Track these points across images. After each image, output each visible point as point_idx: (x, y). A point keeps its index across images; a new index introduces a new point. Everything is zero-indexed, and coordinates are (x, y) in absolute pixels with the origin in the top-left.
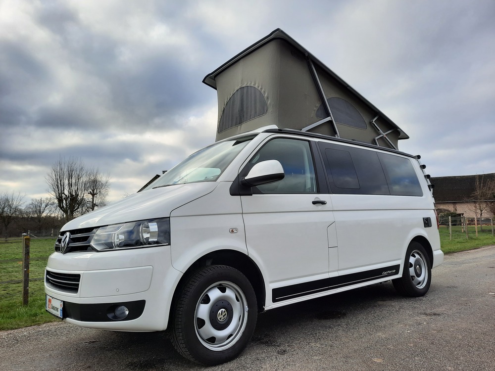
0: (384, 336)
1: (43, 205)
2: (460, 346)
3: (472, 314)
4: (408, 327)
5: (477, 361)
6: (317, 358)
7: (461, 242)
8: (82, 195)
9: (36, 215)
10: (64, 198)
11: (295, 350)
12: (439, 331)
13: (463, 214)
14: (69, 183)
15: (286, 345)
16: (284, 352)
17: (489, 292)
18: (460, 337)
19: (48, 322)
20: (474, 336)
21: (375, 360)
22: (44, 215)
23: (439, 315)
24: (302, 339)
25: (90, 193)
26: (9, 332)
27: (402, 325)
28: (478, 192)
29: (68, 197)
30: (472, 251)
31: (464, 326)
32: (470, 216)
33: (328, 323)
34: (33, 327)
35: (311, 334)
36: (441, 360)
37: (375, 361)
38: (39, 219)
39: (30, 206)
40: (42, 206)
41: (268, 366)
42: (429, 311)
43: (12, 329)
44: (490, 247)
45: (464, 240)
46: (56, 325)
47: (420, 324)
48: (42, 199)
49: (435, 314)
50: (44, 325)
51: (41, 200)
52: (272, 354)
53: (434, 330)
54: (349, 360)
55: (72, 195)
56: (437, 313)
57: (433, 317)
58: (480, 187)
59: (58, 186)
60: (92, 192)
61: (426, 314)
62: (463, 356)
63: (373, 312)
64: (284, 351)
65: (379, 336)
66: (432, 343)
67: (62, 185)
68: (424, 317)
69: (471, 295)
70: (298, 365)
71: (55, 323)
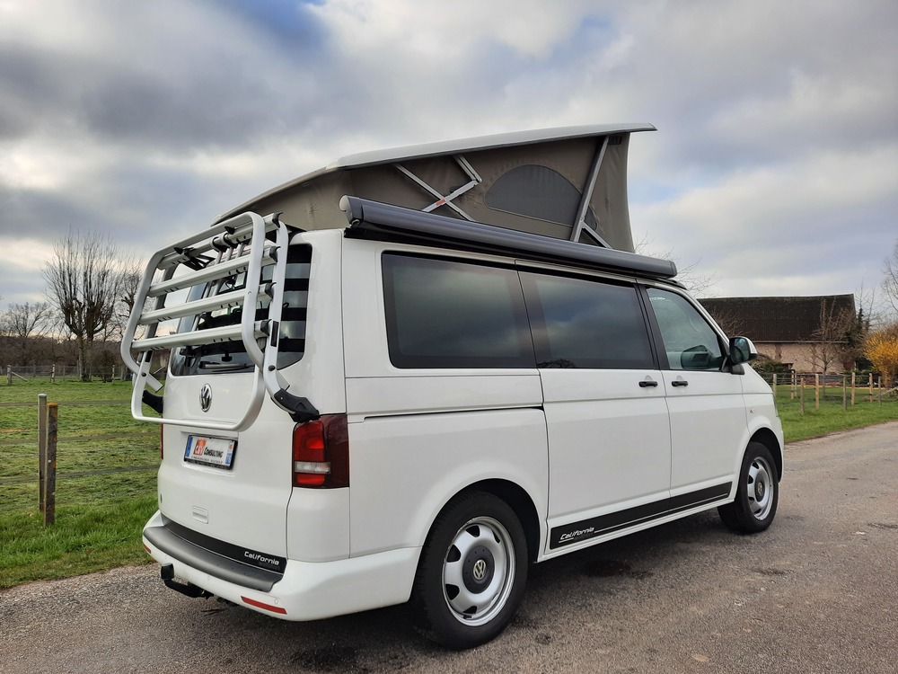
0: (701, 611)
1: (31, 317)
2: (824, 634)
3: (834, 573)
4: (737, 596)
5: (854, 662)
6: (604, 652)
7: (792, 421)
8: (111, 304)
9: (17, 335)
10: (76, 309)
11: (563, 636)
12: (788, 606)
13: (792, 364)
14: (86, 280)
15: (547, 625)
16: (546, 640)
17: (855, 531)
18: (822, 616)
19: (117, 567)
20: (843, 615)
21: (697, 657)
22: (33, 334)
23: (782, 573)
24: (570, 615)
25: (126, 300)
26: (54, 583)
27: (726, 593)
28: (823, 330)
29: (84, 306)
30: (814, 441)
31: (825, 595)
32: (803, 369)
33: (605, 583)
34: (93, 575)
35: (583, 605)
36: (798, 660)
37: (697, 659)
38: (24, 342)
39: (6, 317)
40: (29, 318)
41: (528, 665)
42: (765, 566)
43: (57, 578)
44: (844, 434)
45: (796, 415)
46: (132, 573)
47: (754, 591)
48: (29, 306)
49: (776, 572)
50: (112, 572)
51: (27, 307)
52: (528, 642)
53: (780, 603)
54: (656, 657)
55: (91, 304)
56: (779, 569)
57: (775, 577)
58: (827, 321)
59: (64, 285)
60: (129, 298)
61: (762, 572)
62: (832, 653)
63: (674, 565)
64: (547, 638)
65: (693, 612)
66: (781, 628)
67: (72, 281)
68: (758, 576)
69: (829, 536)
70: (575, 665)
71: (130, 569)
